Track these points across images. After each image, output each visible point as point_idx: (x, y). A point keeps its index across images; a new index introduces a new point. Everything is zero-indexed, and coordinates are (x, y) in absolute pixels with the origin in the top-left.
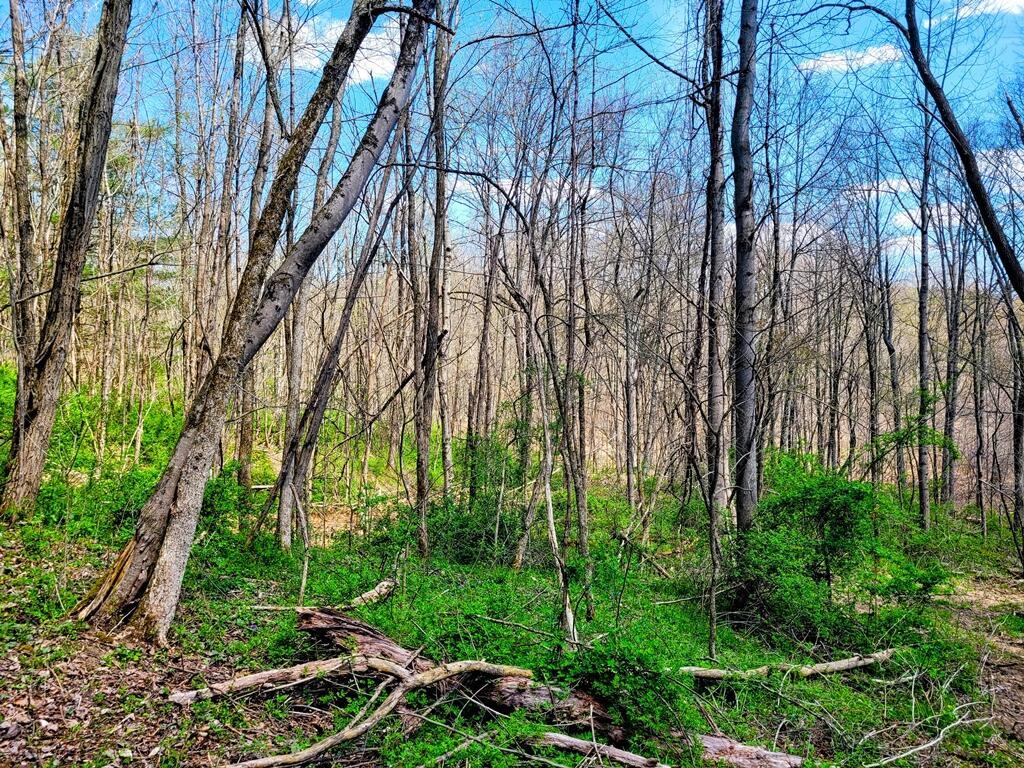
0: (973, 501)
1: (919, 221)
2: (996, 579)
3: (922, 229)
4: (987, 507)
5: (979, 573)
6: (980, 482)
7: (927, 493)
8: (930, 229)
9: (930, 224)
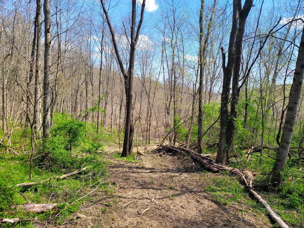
0: (110, 126)
1: (100, 49)
2: (113, 145)
3: (101, 52)
4: (113, 127)
5: (110, 144)
6: (112, 121)
7: (99, 124)
8: (103, 53)
9: (103, 51)
